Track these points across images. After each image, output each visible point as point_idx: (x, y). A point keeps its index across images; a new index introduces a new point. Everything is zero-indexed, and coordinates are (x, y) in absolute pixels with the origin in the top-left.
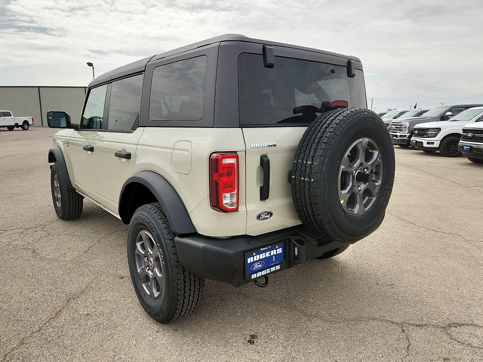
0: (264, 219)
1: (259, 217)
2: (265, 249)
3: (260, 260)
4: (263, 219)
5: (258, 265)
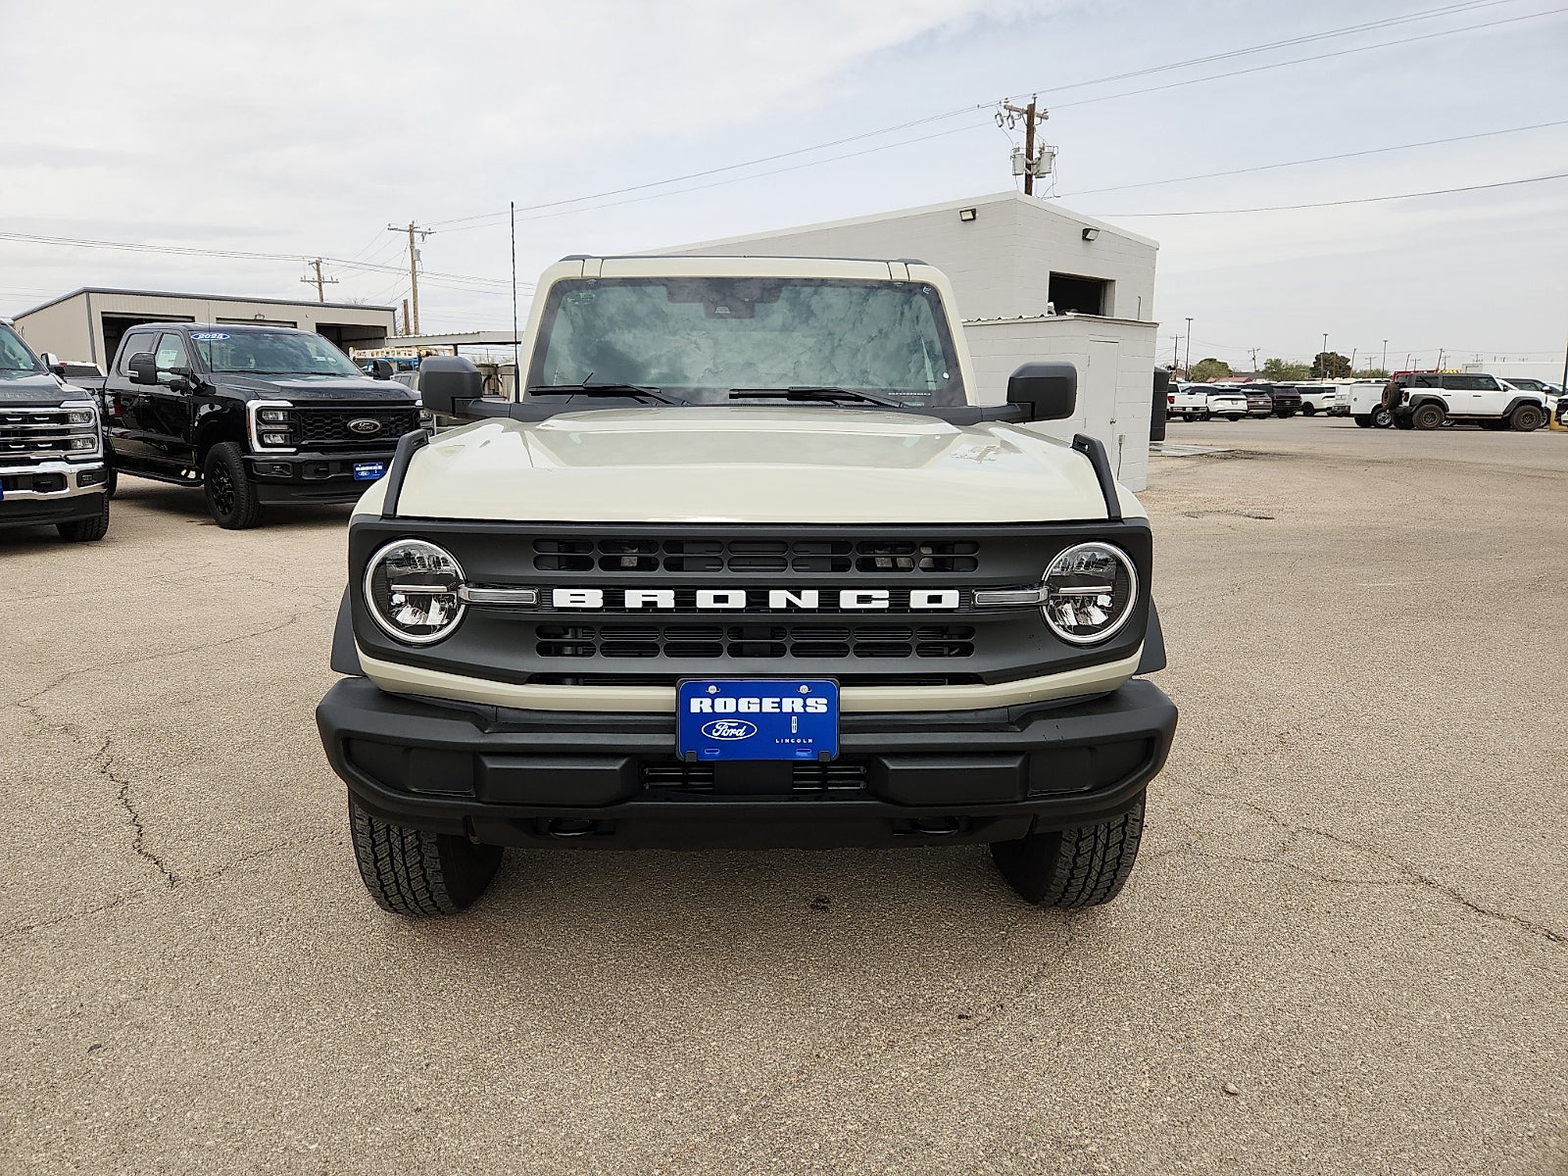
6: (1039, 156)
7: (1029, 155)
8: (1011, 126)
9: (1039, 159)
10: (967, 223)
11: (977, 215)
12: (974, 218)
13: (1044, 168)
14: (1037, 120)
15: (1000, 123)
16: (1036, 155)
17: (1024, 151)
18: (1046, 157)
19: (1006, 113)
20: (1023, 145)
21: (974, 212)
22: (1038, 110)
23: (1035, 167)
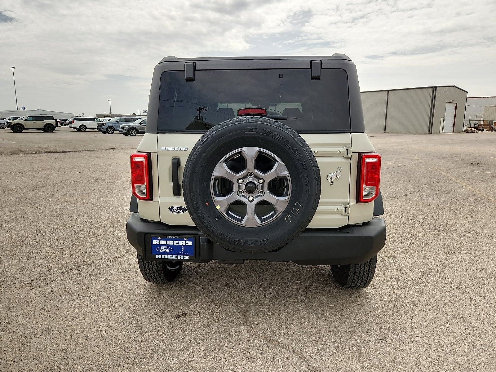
0: (176, 212)
1: (171, 209)
2: (172, 237)
3: (166, 245)
4: (174, 212)
5: (164, 249)
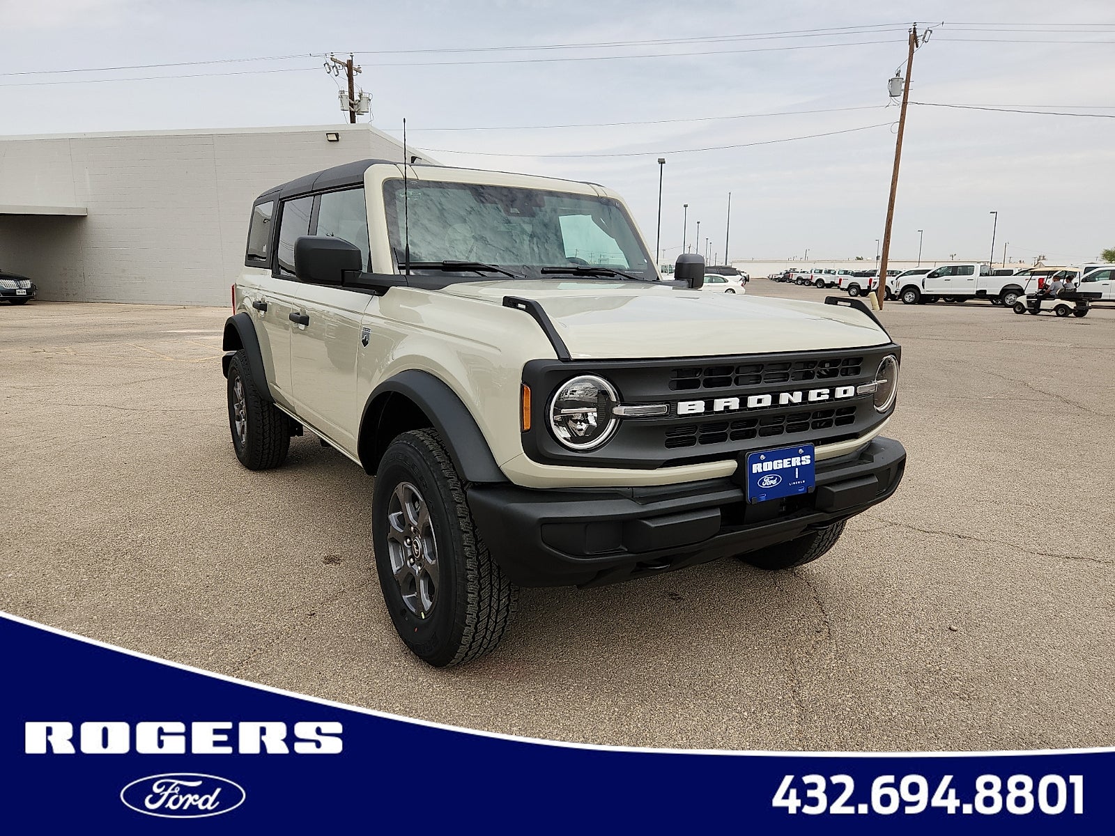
6: (359, 99)
7: (351, 97)
8: (336, 74)
9: (359, 101)
10: (332, 143)
11: (340, 138)
12: (338, 140)
13: (363, 108)
14: (354, 72)
15: (329, 71)
16: (356, 97)
17: (347, 94)
18: (364, 101)
19: (332, 64)
20: (347, 89)
21: (337, 135)
22: (355, 65)
23: (356, 106)
